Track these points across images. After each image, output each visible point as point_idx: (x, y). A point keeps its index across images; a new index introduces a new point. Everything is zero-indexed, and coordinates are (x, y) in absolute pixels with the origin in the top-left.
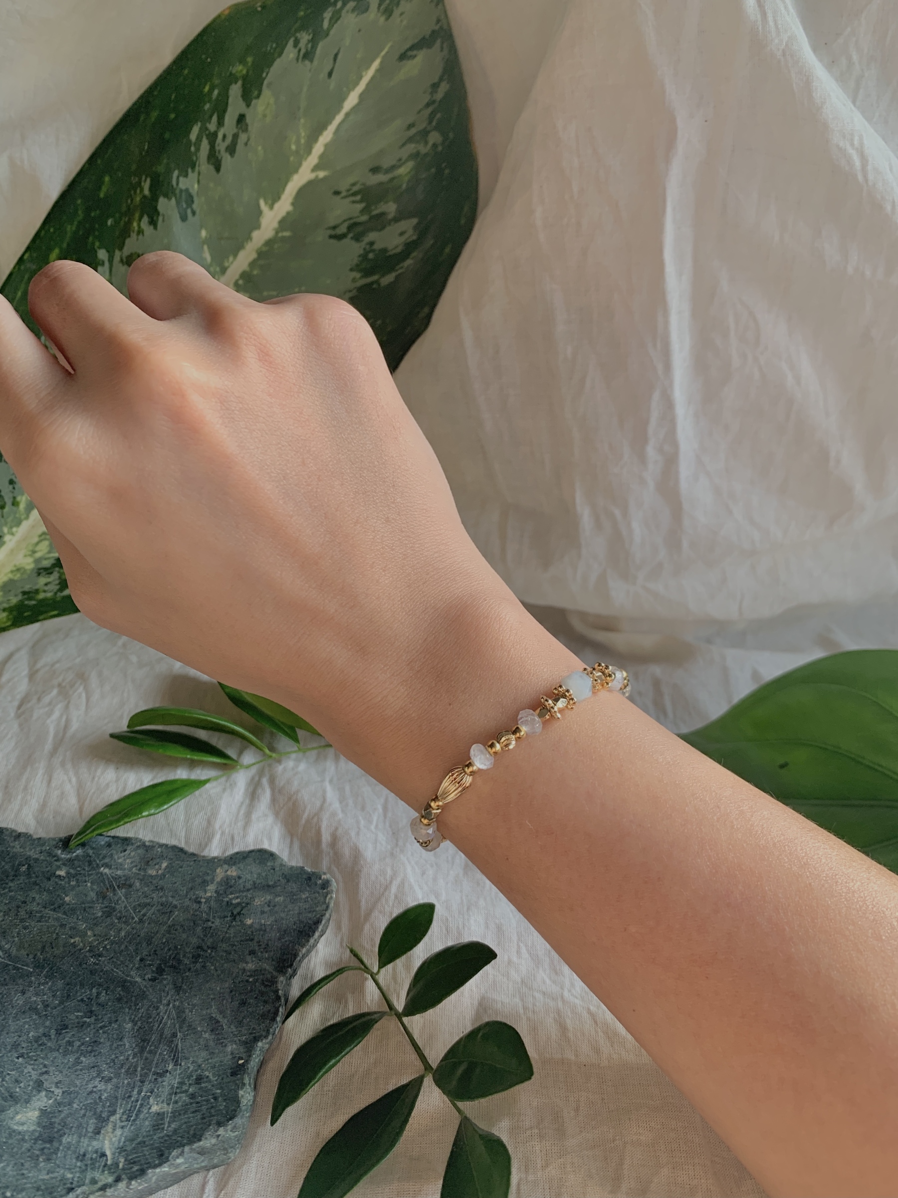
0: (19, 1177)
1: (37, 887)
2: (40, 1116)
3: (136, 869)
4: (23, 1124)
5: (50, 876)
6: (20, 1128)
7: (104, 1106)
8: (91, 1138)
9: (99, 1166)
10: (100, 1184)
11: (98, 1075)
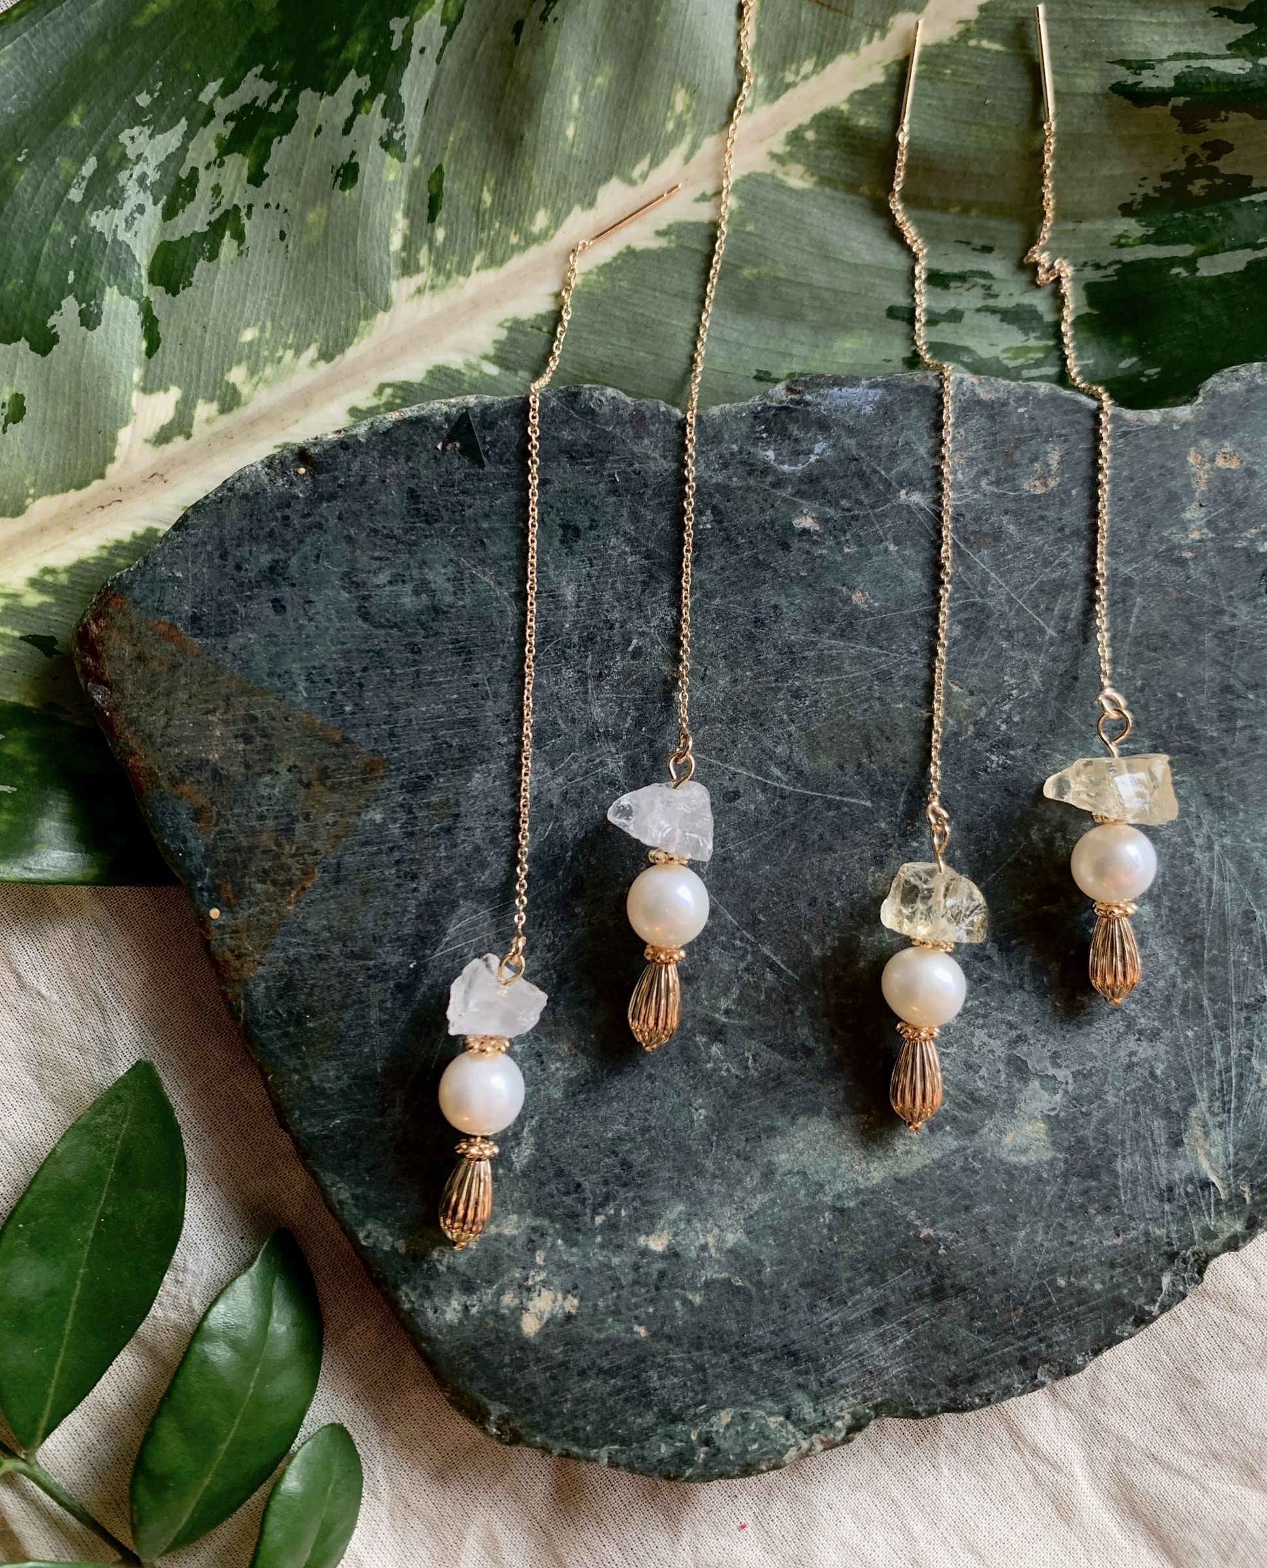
0: (1068, 1249)
1: (768, 576)
2: (1052, 1130)
3: (991, 483)
4: (1025, 1151)
5: (785, 538)
6: (1024, 1159)
7: (1168, 1092)
8: (1168, 1156)
9: (1208, 1205)
10: (1223, 1237)
11: (1128, 1026)
